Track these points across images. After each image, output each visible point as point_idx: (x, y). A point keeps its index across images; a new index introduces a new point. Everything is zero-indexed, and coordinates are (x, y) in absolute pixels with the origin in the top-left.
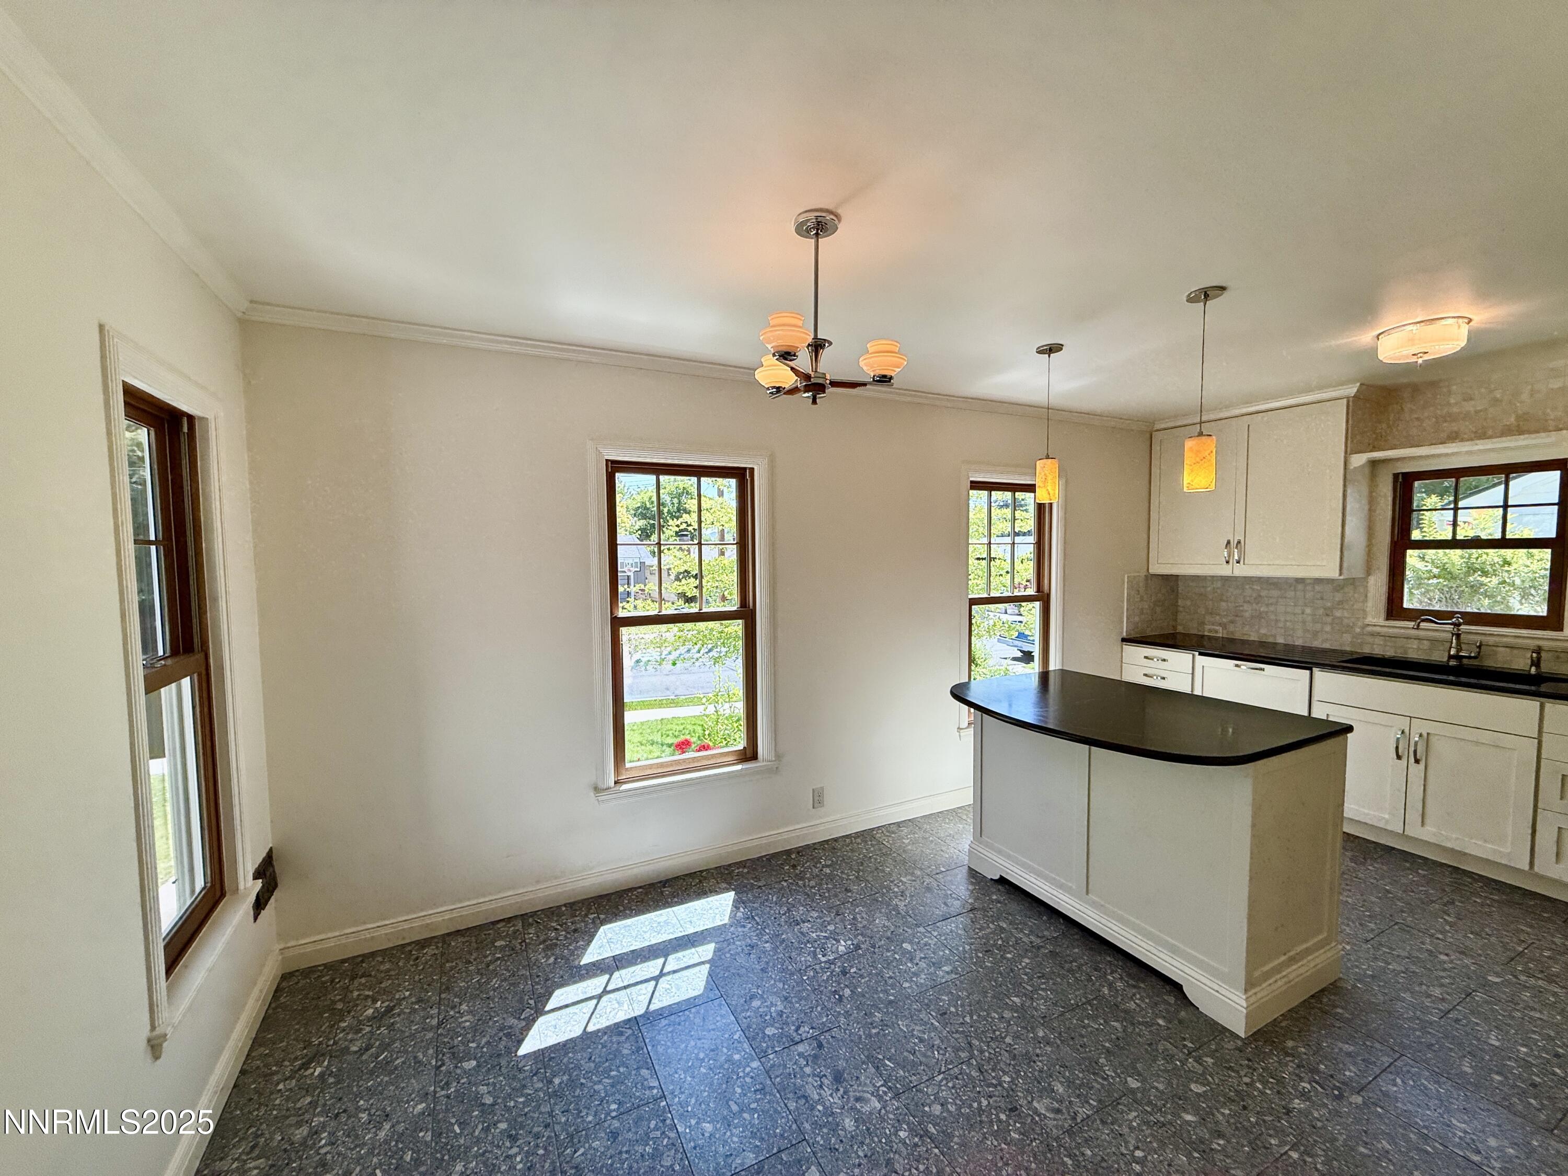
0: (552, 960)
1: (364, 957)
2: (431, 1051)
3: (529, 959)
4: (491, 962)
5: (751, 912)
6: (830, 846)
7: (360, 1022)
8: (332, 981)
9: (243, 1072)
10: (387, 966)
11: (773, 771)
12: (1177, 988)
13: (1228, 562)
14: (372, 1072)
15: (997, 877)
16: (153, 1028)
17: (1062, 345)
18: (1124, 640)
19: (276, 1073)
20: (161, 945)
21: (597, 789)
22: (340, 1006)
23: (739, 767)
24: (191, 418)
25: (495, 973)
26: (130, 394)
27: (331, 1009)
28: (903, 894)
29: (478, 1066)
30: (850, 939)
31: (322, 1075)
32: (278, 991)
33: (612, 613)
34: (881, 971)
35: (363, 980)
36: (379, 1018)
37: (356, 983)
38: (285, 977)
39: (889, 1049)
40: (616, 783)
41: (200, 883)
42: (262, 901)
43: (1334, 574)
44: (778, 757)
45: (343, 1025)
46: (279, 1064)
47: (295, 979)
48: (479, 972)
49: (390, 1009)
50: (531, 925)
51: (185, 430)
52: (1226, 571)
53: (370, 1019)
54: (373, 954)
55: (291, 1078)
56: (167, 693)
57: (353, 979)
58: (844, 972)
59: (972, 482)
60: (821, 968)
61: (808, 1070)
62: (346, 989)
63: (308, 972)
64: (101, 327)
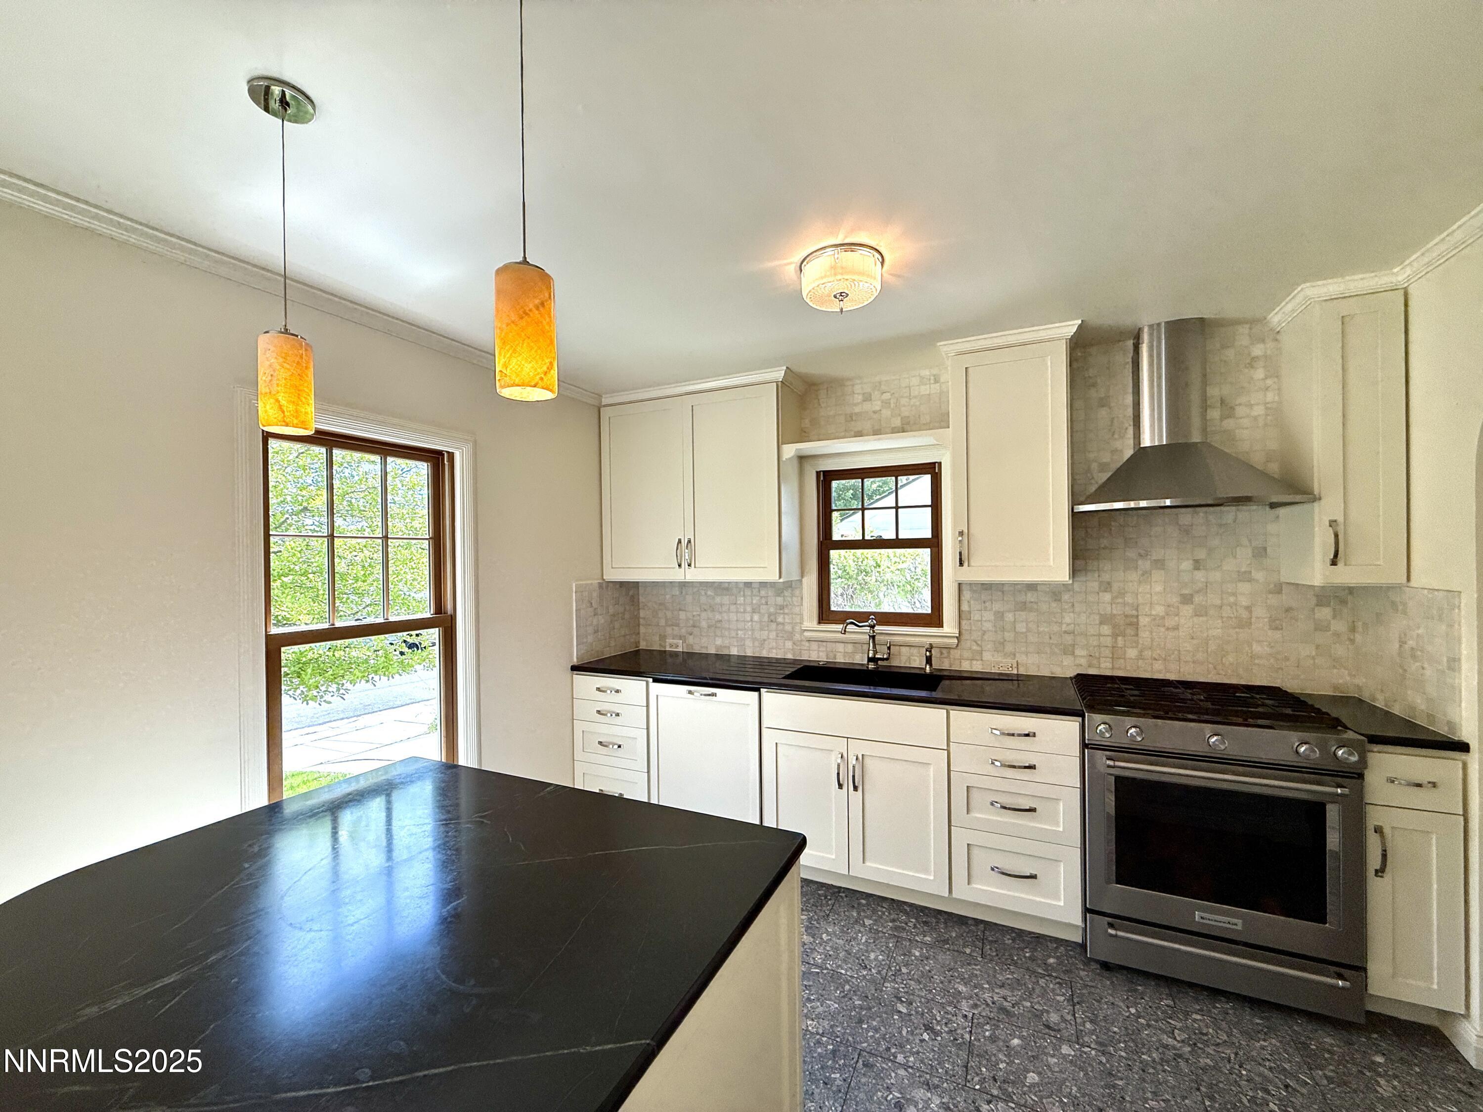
13: (680, 566)
43: (773, 577)
52: (678, 575)
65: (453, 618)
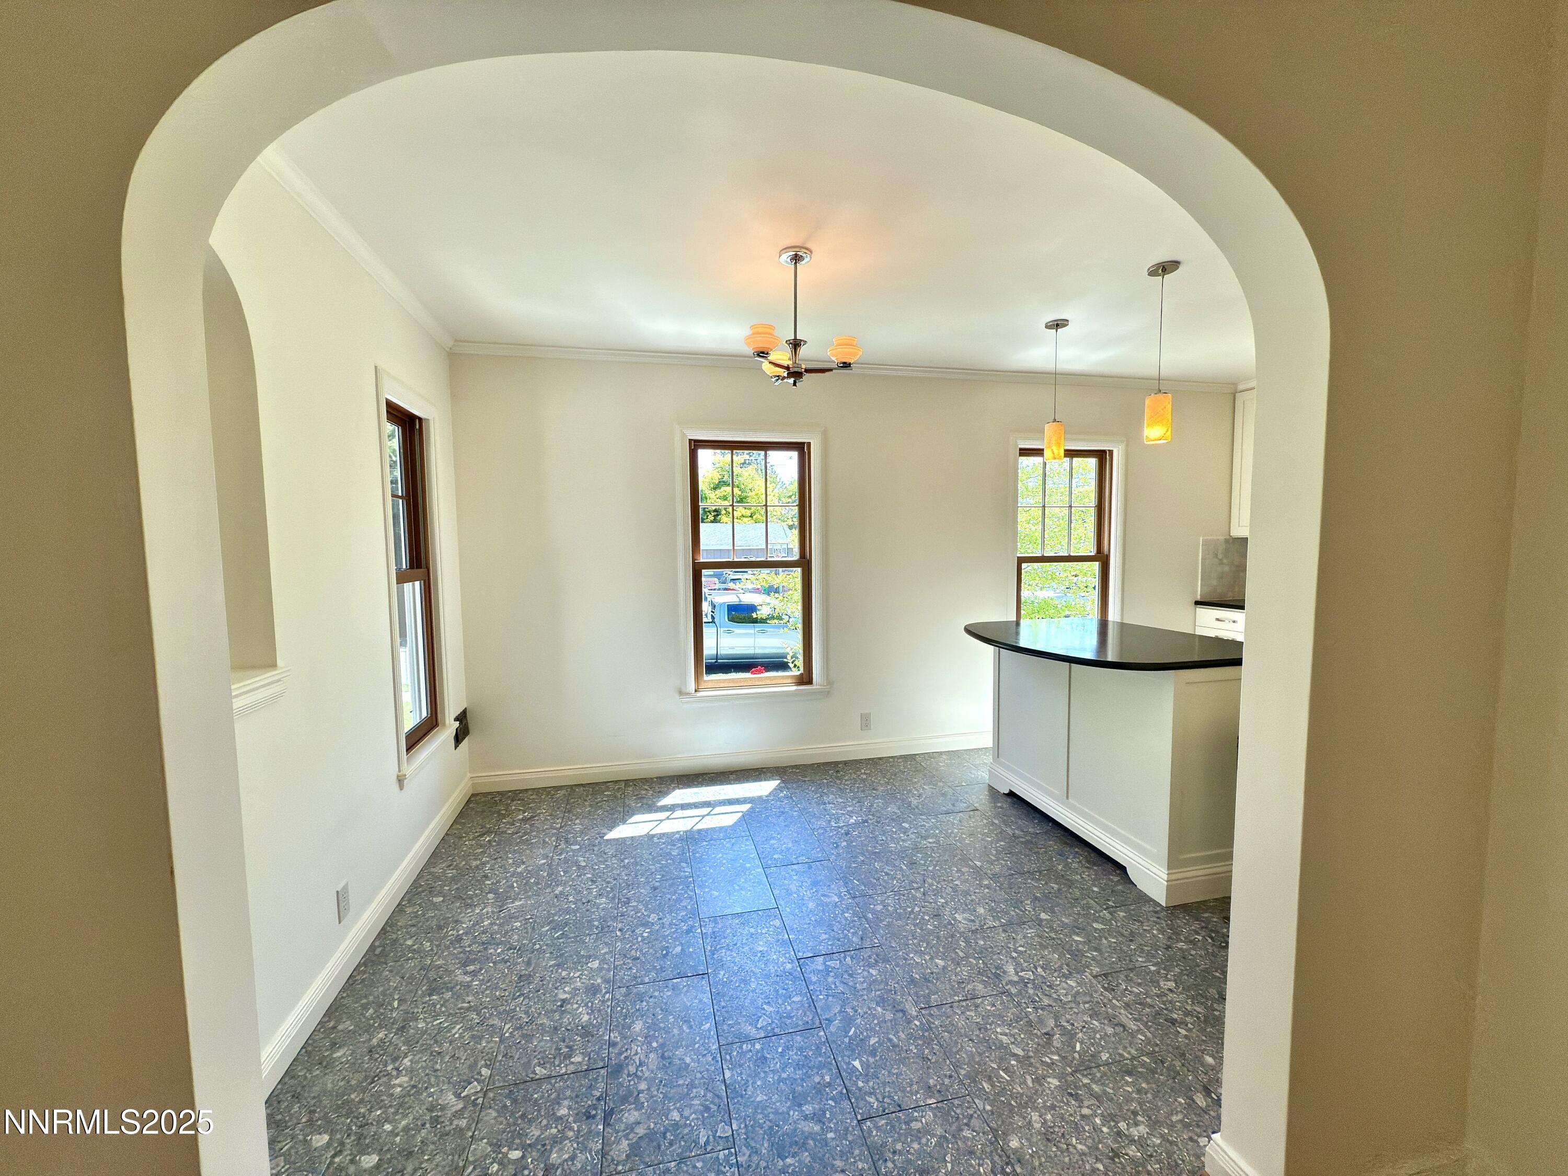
0: (640, 804)
1: (521, 791)
2: (554, 838)
3: (624, 803)
4: (600, 802)
5: (791, 794)
6: (874, 763)
7: (514, 821)
8: (501, 800)
9: (447, 834)
10: (534, 797)
11: (826, 693)
12: (1123, 869)
14: (518, 843)
15: (1007, 792)
16: (399, 771)
17: (1067, 321)
18: (1197, 603)
19: (465, 837)
20: (404, 736)
21: (681, 693)
22: (504, 812)
23: (794, 688)
24: (420, 419)
25: (601, 808)
26: (390, 405)
27: (499, 812)
28: (920, 796)
29: (580, 848)
30: (861, 816)
31: (489, 841)
32: (469, 801)
33: (694, 559)
34: (877, 836)
35: (519, 802)
36: (525, 820)
37: (515, 802)
38: (473, 795)
39: (860, 875)
40: (696, 691)
41: (424, 714)
42: (460, 738)
44: (830, 682)
45: (504, 821)
46: (467, 834)
47: (479, 797)
48: (590, 806)
49: (532, 817)
50: (630, 786)
51: (417, 427)
53: (519, 820)
54: (527, 790)
55: (473, 839)
56: (407, 586)
57: (513, 801)
58: (847, 834)
59: (1021, 449)
60: (831, 830)
61: (794, 878)
62: (508, 805)
63: (485, 795)
64: (376, 367)
65: (1107, 558)
